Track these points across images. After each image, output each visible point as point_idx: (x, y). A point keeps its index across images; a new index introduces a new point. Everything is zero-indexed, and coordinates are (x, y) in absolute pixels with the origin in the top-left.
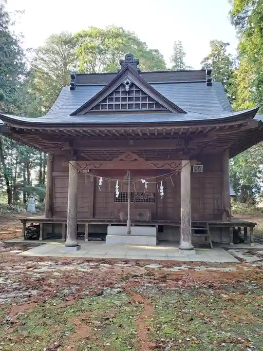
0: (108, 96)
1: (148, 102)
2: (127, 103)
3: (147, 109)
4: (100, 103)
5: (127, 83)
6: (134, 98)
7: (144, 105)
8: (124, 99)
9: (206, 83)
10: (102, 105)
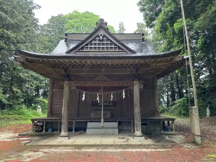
0: (89, 42)
1: (113, 46)
2: (101, 46)
3: (113, 50)
5: (101, 35)
6: (105, 44)
7: (111, 48)
8: (99, 44)
10: (86, 47)
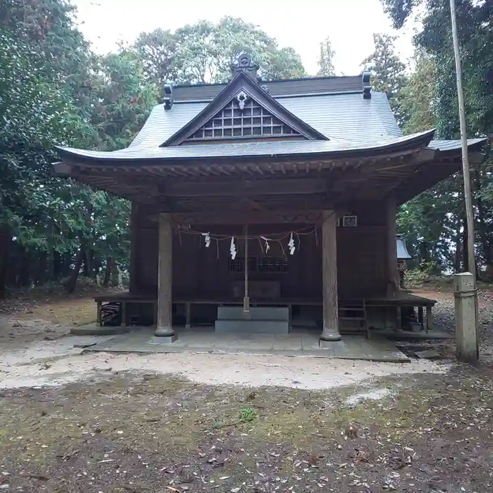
0: (214, 117)
1: (272, 125)
2: (242, 126)
3: (272, 134)
4: (202, 127)
5: (242, 98)
6: (252, 120)
7: (267, 130)
8: (237, 121)
9: (362, 95)
10: (205, 131)
